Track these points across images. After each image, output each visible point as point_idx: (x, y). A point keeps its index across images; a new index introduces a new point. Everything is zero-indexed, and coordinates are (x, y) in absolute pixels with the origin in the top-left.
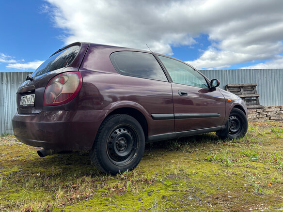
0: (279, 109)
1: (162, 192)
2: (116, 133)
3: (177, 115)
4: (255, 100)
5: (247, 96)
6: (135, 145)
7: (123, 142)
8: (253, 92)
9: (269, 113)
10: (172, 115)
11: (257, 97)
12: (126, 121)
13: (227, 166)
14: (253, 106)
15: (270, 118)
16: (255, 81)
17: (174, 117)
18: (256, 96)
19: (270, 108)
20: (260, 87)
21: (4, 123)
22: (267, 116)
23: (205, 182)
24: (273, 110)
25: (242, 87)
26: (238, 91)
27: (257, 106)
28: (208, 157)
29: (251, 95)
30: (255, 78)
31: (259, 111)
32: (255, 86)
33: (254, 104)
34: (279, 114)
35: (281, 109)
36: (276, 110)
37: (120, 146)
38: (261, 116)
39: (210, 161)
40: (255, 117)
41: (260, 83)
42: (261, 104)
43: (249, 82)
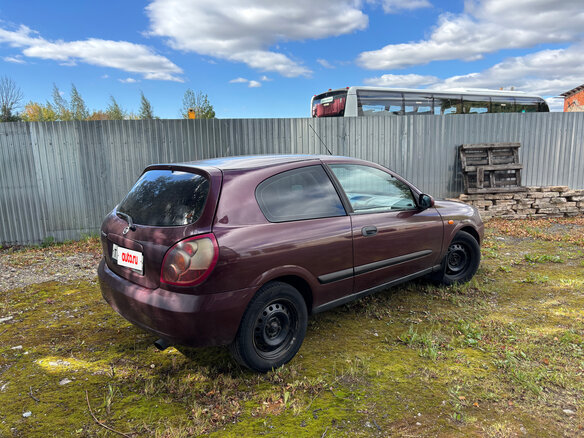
0: (556, 194)
1: (333, 413)
2: (265, 313)
3: (357, 269)
4: (514, 175)
5: (499, 167)
6: (293, 324)
7: (275, 325)
8: (511, 159)
9: (537, 202)
10: (350, 271)
11: (517, 170)
12: (280, 294)
13: (429, 358)
14: (507, 188)
15: (538, 210)
16: (518, 137)
17: (354, 274)
18: (516, 167)
19: (540, 190)
20: (526, 149)
21: (42, 219)
22: (532, 207)
23: (391, 392)
24: (546, 194)
25: (491, 149)
26: (483, 158)
27: (516, 188)
28: (403, 337)
29: (505, 167)
30: (519, 132)
31: (517, 197)
32: (516, 148)
33: (510, 183)
34: (555, 203)
35: (560, 193)
36: (551, 194)
37: (271, 330)
38: (520, 207)
39: (406, 344)
40: (509, 208)
41: (526, 143)
42: (523, 184)
43: (505, 140)
